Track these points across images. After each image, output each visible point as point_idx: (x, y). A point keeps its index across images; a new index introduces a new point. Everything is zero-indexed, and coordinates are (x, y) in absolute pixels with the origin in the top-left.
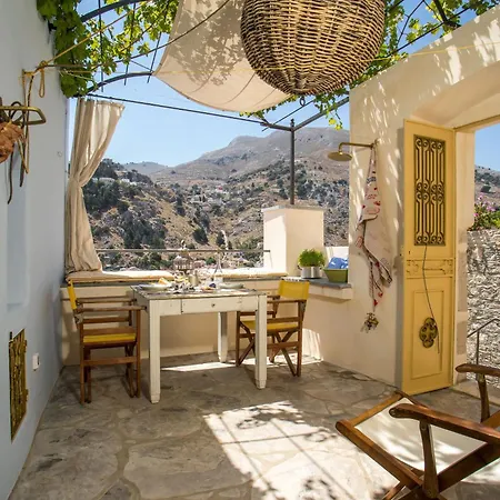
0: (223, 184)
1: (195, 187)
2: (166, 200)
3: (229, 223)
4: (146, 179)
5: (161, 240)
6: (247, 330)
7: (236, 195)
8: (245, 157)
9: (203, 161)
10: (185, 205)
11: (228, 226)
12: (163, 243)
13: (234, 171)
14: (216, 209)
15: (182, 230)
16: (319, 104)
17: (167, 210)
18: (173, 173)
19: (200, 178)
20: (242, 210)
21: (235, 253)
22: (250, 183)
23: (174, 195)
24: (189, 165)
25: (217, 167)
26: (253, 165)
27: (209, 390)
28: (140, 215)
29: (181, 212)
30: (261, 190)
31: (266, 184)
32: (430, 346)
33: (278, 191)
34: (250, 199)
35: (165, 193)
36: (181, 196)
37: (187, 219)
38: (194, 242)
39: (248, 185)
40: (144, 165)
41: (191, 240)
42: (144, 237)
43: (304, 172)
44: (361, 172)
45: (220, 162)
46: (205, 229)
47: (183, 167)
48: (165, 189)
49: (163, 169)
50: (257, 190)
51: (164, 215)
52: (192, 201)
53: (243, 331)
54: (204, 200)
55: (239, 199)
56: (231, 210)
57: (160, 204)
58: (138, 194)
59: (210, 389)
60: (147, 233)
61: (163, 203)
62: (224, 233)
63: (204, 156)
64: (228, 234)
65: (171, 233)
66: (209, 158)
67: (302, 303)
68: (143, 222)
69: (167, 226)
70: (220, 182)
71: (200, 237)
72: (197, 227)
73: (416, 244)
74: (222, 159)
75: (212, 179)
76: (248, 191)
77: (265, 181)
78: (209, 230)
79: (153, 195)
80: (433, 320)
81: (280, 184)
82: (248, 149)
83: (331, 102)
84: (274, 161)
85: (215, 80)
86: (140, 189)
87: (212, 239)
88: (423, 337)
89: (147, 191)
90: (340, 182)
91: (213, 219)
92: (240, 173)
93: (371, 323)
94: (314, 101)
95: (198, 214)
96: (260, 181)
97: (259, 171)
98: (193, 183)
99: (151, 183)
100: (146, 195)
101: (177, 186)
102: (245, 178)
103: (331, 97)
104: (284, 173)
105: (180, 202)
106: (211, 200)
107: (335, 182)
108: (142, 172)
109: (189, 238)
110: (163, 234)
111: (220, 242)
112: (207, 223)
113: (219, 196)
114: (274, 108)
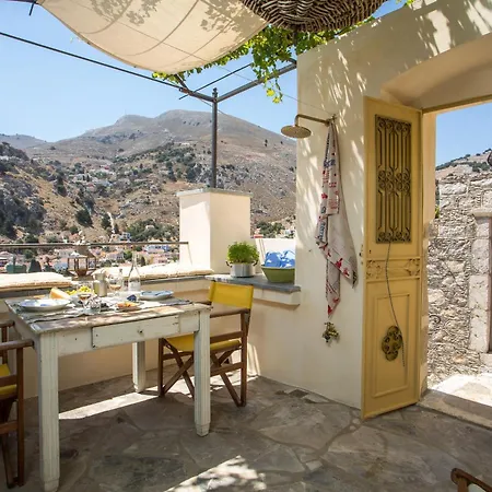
0: (109, 163)
1: (78, 165)
2: (45, 178)
3: (116, 205)
4: (20, 154)
5: (39, 222)
6: (173, 349)
7: (123, 176)
8: (132, 137)
9: (88, 138)
10: (66, 184)
11: (115, 208)
12: (41, 226)
13: (121, 150)
14: (101, 190)
15: (63, 212)
16: (258, 69)
17: (45, 190)
18: (53, 148)
19: (83, 155)
20: (129, 191)
21: (122, 237)
22: (139, 164)
23: (53, 173)
24: (71, 141)
25: (102, 145)
26: (141, 145)
27: (132, 449)
28: (12, 193)
29: (62, 191)
30: (149, 171)
31: (155, 166)
32: (394, 358)
33: (167, 172)
34: (137, 180)
35: (43, 170)
36: (62, 174)
37: (68, 199)
38: (77, 224)
39: (136, 166)
40: (18, 137)
41: (72, 222)
42: (18, 219)
43: (193, 155)
44: (314, 161)
45: (106, 140)
46: (90, 210)
47: (64, 143)
48: (42, 166)
49: (42, 144)
50: (145, 171)
51: (42, 194)
52: (75, 180)
53: (167, 351)
54: (89, 180)
55: (127, 180)
56: (118, 191)
57: (37, 182)
58: (10, 170)
59: (134, 447)
60: (22, 214)
61: (41, 181)
62: (110, 215)
63: (88, 133)
64: (114, 216)
65: (50, 214)
66: (93, 135)
67: (245, 314)
68: (17, 202)
69: (46, 206)
70: (105, 161)
71: (84, 219)
72: (80, 208)
73: (378, 241)
74: (108, 138)
75: (97, 158)
76: (135, 172)
77: (153, 162)
78: (93, 212)
79: (30, 172)
80: (397, 329)
81: (169, 166)
82: (135, 129)
83: (270, 69)
84: (163, 143)
85: (132, 16)
86: (13, 165)
87: (97, 221)
88: (385, 349)
89: (21, 167)
90: (228, 167)
91: (98, 200)
92: (127, 154)
93: (330, 334)
94: (252, 65)
95: (81, 194)
96: (148, 162)
97: (147, 152)
98: (75, 161)
99: (26, 158)
100: (21, 171)
101: (57, 163)
102: (133, 159)
103: (272, 62)
104: (173, 155)
105: (60, 181)
106: (95, 180)
107: (223, 167)
108: (15, 145)
109: (71, 220)
110: (40, 216)
111: (106, 224)
112: (91, 204)
113: (105, 176)
114: (199, 70)
